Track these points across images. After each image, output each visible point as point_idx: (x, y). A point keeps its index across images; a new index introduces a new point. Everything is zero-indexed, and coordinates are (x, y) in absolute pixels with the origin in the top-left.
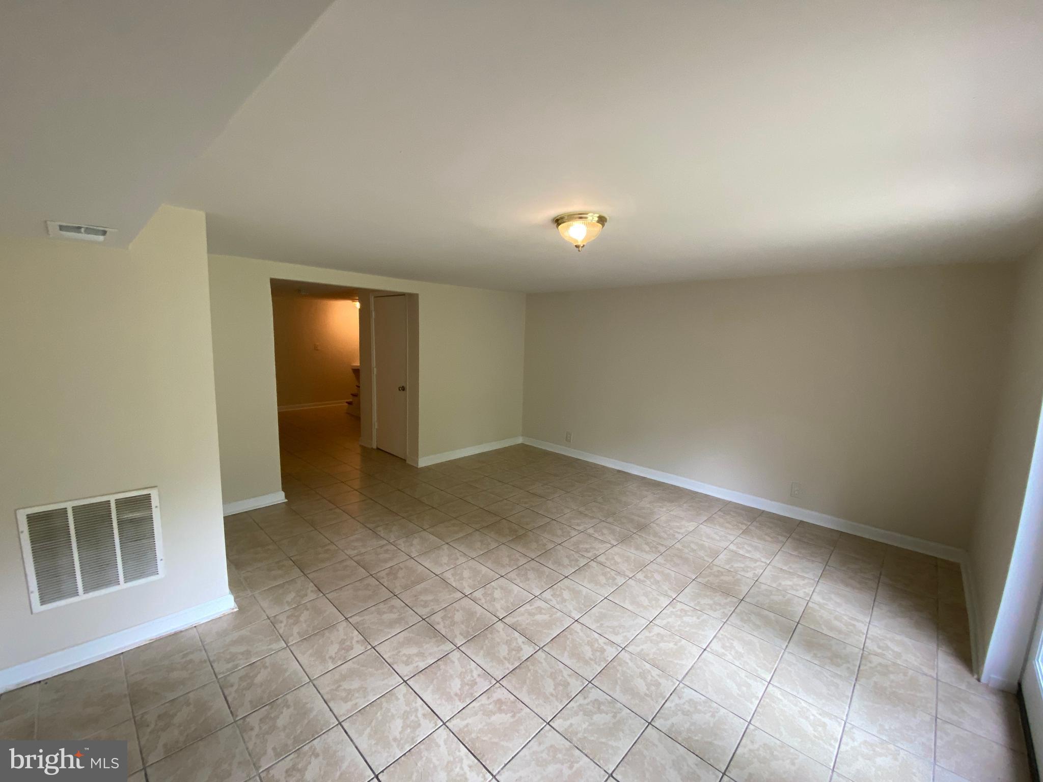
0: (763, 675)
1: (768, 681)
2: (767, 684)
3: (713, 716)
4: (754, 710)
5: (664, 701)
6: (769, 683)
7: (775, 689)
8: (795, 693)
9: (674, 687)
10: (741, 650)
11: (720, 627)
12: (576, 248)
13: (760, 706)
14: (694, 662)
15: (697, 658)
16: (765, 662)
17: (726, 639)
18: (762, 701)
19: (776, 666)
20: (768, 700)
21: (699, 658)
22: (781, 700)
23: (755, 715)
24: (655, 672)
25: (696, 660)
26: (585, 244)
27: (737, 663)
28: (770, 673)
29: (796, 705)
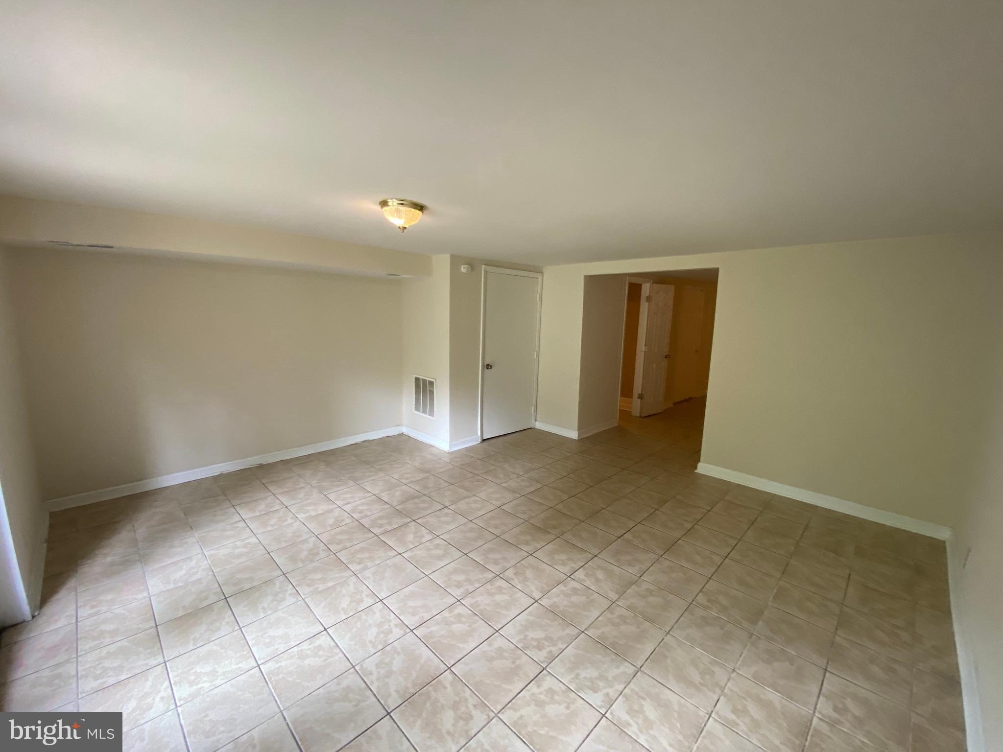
0: (269, 664)
1: (261, 666)
2: (259, 663)
3: (263, 608)
4: (247, 638)
5: (294, 585)
6: (258, 666)
7: (249, 666)
8: (233, 682)
9: (301, 594)
10: (307, 662)
11: (349, 658)
12: (399, 229)
13: (246, 643)
14: (316, 615)
15: (319, 619)
16: (281, 676)
17: (329, 655)
18: (248, 648)
19: (270, 685)
20: (245, 653)
21: (319, 621)
22: (237, 664)
23: (242, 636)
24: (321, 587)
25: (318, 618)
26: (407, 226)
27: (295, 649)
28: (266, 674)
29: (224, 673)
